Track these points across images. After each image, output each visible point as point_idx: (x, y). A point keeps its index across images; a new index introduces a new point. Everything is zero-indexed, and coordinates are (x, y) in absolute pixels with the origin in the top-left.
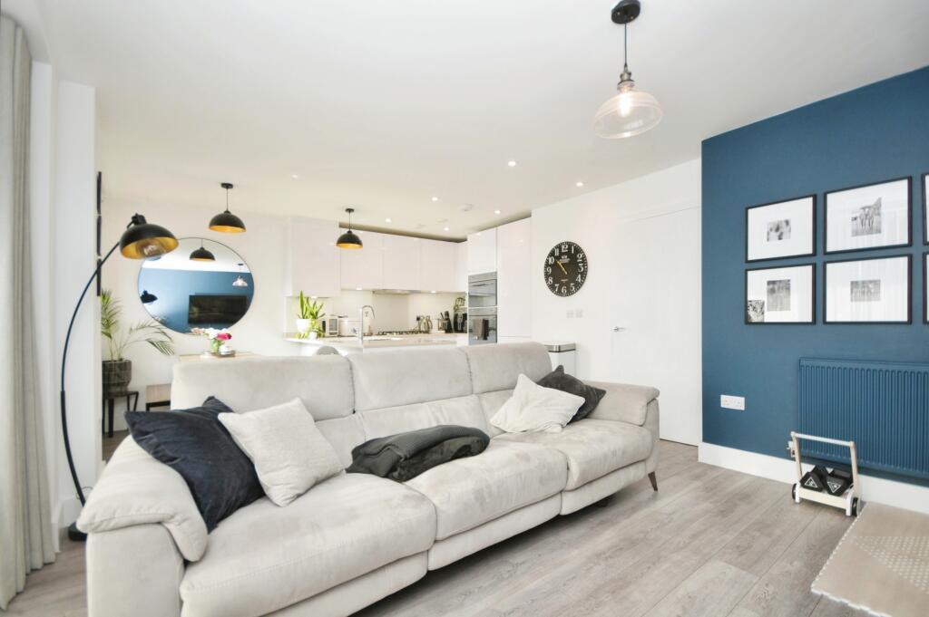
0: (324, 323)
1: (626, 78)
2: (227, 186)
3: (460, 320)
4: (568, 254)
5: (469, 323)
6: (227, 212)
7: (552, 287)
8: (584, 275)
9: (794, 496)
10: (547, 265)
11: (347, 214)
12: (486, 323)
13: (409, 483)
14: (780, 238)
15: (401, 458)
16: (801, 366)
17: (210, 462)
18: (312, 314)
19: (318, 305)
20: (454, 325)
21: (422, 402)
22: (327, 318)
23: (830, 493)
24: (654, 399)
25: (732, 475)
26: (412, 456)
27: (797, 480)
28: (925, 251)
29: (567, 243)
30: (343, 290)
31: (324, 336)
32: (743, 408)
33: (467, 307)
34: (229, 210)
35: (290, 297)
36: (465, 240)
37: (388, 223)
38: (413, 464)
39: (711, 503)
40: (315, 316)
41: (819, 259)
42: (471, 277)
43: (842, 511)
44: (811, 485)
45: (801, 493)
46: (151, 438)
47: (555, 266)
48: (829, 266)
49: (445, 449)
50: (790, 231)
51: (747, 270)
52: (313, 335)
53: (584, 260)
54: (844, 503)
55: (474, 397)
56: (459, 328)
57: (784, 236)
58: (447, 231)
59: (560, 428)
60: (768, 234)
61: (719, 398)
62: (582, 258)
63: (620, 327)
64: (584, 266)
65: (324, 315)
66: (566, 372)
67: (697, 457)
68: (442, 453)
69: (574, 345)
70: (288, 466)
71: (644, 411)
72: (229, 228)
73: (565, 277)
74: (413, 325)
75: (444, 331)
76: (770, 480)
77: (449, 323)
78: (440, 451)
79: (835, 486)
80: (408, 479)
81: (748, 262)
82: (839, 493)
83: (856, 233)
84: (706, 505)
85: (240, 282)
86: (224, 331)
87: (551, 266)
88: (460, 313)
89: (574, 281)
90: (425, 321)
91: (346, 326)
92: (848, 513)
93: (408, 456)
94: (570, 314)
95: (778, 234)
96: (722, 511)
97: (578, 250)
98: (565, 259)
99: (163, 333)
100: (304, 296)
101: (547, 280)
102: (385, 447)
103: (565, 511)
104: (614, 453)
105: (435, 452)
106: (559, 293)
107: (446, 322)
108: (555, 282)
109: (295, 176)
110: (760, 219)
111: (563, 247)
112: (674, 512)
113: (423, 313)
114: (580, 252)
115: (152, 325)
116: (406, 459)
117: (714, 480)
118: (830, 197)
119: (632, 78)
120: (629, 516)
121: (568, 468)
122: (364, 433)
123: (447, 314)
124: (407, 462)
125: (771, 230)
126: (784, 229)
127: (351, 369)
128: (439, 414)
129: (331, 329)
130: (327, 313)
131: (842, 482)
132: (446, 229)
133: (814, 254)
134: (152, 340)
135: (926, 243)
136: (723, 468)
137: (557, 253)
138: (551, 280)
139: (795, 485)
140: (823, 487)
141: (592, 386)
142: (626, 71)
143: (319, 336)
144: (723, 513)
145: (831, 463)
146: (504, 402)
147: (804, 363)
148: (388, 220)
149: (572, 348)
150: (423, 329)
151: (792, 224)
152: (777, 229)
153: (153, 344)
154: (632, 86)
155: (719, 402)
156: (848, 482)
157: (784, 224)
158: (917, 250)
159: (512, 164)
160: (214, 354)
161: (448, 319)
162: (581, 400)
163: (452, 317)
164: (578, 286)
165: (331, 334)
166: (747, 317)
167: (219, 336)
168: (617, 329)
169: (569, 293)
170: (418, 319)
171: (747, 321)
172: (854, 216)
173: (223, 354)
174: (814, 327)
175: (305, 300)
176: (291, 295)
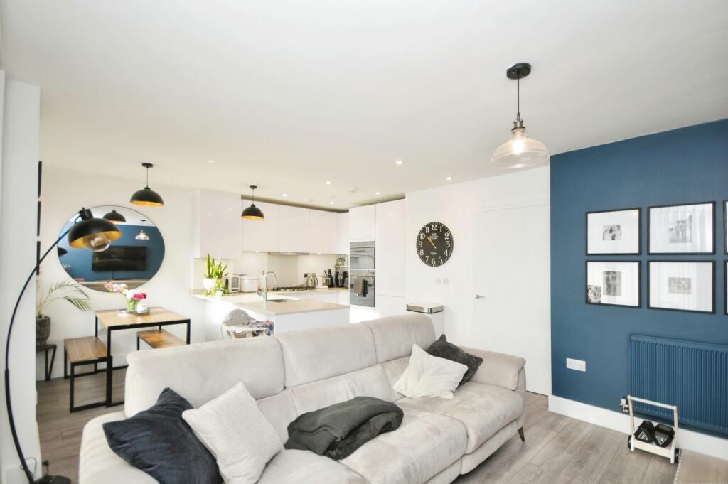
0: (227, 281)
1: (519, 126)
2: (148, 165)
3: (340, 277)
4: (437, 232)
5: (350, 280)
6: (147, 188)
7: (423, 258)
8: (450, 250)
9: (629, 446)
10: (419, 239)
11: (251, 189)
12: (365, 283)
13: (344, 461)
14: (613, 238)
15: (337, 438)
16: (631, 341)
17: (183, 466)
18: (217, 274)
19: (223, 267)
20: (336, 281)
21: (339, 375)
22: (230, 277)
23: (658, 444)
24: (523, 367)
25: (578, 424)
26: (347, 437)
27: (631, 432)
28: (726, 259)
29: (436, 223)
30: (243, 252)
31: (228, 293)
32: (584, 370)
33: (347, 267)
34: (149, 187)
35: (196, 259)
36: (347, 211)
37: (284, 197)
38: (348, 445)
39: (568, 453)
40: (219, 276)
41: (644, 258)
42: (351, 243)
43: (669, 460)
44: (643, 437)
45: (635, 444)
46: (128, 447)
47: (425, 241)
48: (652, 264)
49: (372, 427)
50: (621, 234)
51: (587, 261)
52: (219, 293)
53: (451, 238)
54: (669, 453)
55: (379, 367)
56: (340, 284)
57: (616, 237)
58: (332, 205)
59: (452, 394)
60: (604, 234)
61: (566, 361)
62: (449, 237)
63: (480, 295)
64: (450, 243)
65: (227, 274)
66: (448, 340)
67: (547, 406)
68: (370, 431)
69: (442, 307)
70: (246, 457)
71: (516, 379)
72: (148, 204)
73: (434, 251)
74: (301, 281)
75: (327, 287)
76: (608, 429)
77: (332, 280)
78: (368, 430)
79: (662, 440)
80: (344, 457)
81: (587, 255)
82: (665, 445)
83: (673, 241)
84: (564, 455)
85: (142, 236)
86: (139, 291)
87: (422, 240)
88: (341, 272)
89: (442, 255)
90: (311, 278)
91: (247, 283)
92: (672, 461)
93: (344, 437)
94: (438, 281)
95: (612, 235)
96: (579, 462)
97: (445, 230)
98: (434, 236)
99: (82, 291)
100: (210, 257)
101: (419, 252)
102: (320, 427)
103: (464, 471)
104: (498, 418)
105: (365, 431)
106: (429, 263)
107: (330, 278)
108: (425, 254)
109: (211, 162)
110: (597, 223)
111: (433, 226)
112: (542, 464)
113: (310, 271)
114: (447, 231)
115: (70, 284)
116: (342, 439)
117: (565, 430)
118: (652, 211)
119: (524, 125)
120: (509, 469)
121: (468, 437)
122: (295, 408)
123: (330, 272)
124: (342, 442)
125: (606, 231)
126: (617, 232)
127: (282, 349)
128: (354, 385)
129: (233, 286)
130: (230, 273)
131: (667, 436)
132: (332, 203)
133: (640, 253)
134: (70, 298)
135: (726, 253)
136: (569, 418)
137: (427, 230)
138: (422, 252)
139: (630, 437)
140: (652, 439)
141: (471, 353)
142: (518, 119)
143: (224, 293)
144: (580, 462)
145: (656, 419)
146: (403, 370)
147: (632, 338)
148: (285, 195)
149: (440, 310)
150: (310, 284)
151: (622, 228)
152: (611, 231)
153: (71, 301)
154: (523, 132)
155: (565, 363)
156: (670, 435)
157: (616, 228)
158: (718, 258)
159: (399, 163)
160: (131, 313)
161: (330, 276)
162: (465, 368)
163: (333, 274)
164: (445, 259)
165: (233, 290)
166: (587, 296)
167: (136, 296)
168: (478, 297)
169: (438, 264)
170: (306, 276)
171: (588, 302)
172: (671, 227)
173: (139, 312)
174: (640, 310)
175: (211, 261)
176: (199, 257)
